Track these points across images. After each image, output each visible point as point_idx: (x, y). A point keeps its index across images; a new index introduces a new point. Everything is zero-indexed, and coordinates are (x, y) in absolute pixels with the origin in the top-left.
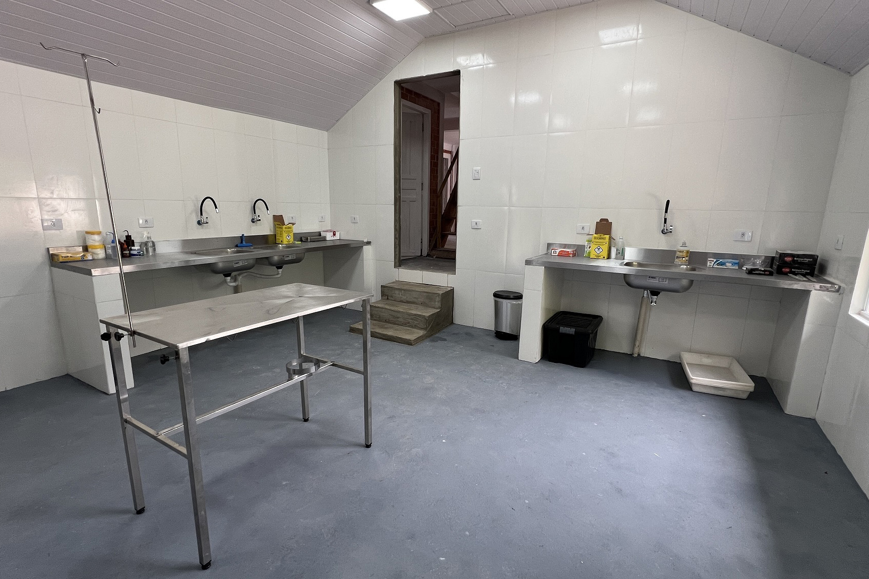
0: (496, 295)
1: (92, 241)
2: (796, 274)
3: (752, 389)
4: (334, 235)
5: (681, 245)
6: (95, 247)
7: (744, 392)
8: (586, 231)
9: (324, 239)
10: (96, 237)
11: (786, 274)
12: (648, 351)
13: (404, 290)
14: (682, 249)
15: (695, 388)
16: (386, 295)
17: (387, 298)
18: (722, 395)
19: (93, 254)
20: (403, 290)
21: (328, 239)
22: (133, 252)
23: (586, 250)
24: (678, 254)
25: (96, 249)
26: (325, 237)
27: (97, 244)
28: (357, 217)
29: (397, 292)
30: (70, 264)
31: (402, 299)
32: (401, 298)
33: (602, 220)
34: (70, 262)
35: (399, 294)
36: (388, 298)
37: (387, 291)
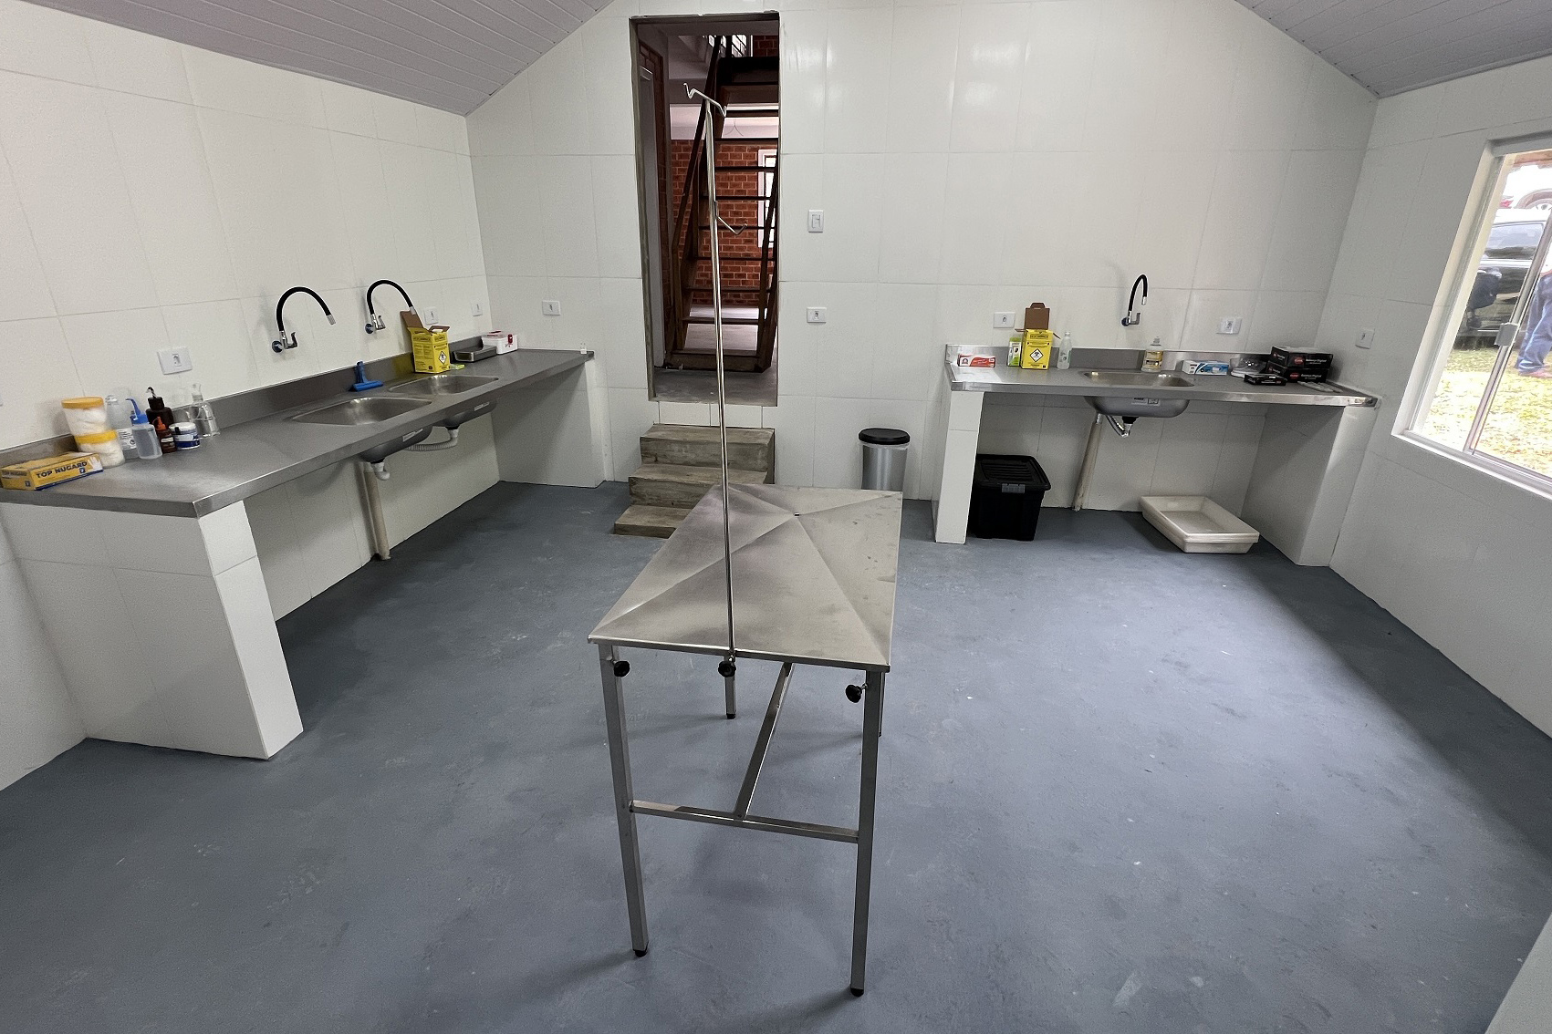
0: (866, 437)
1: (88, 425)
2: (1307, 381)
3: (1256, 540)
4: (510, 341)
5: (1152, 343)
6: (95, 440)
7: (1246, 544)
8: (1009, 322)
9: (493, 353)
10: (98, 415)
11: (1294, 381)
12: (1093, 500)
13: (692, 443)
14: (1154, 348)
15: (1189, 549)
16: (652, 455)
17: (654, 459)
18: (1222, 552)
19: (97, 455)
20: (689, 442)
21: (500, 351)
22: (182, 438)
23: (1010, 354)
24: (1149, 357)
25: (102, 442)
26: (495, 349)
27: (100, 430)
28: (557, 303)
29: (676, 447)
30: (60, 490)
31: (687, 460)
32: (686, 457)
33: (1034, 305)
34: (56, 484)
35: (680, 451)
36: (656, 461)
37: (652, 448)
